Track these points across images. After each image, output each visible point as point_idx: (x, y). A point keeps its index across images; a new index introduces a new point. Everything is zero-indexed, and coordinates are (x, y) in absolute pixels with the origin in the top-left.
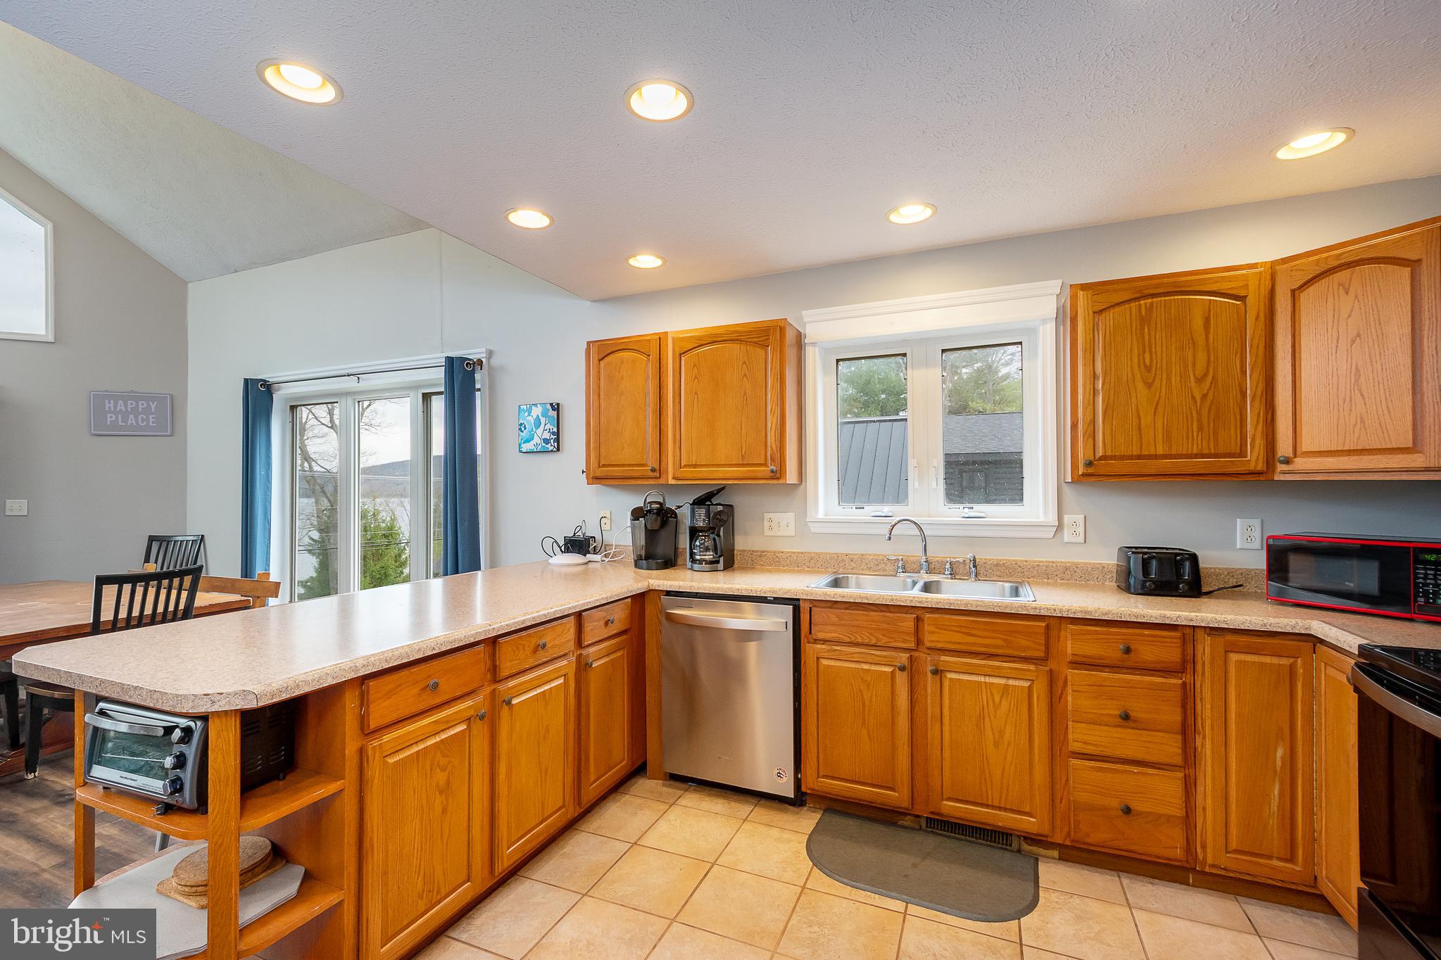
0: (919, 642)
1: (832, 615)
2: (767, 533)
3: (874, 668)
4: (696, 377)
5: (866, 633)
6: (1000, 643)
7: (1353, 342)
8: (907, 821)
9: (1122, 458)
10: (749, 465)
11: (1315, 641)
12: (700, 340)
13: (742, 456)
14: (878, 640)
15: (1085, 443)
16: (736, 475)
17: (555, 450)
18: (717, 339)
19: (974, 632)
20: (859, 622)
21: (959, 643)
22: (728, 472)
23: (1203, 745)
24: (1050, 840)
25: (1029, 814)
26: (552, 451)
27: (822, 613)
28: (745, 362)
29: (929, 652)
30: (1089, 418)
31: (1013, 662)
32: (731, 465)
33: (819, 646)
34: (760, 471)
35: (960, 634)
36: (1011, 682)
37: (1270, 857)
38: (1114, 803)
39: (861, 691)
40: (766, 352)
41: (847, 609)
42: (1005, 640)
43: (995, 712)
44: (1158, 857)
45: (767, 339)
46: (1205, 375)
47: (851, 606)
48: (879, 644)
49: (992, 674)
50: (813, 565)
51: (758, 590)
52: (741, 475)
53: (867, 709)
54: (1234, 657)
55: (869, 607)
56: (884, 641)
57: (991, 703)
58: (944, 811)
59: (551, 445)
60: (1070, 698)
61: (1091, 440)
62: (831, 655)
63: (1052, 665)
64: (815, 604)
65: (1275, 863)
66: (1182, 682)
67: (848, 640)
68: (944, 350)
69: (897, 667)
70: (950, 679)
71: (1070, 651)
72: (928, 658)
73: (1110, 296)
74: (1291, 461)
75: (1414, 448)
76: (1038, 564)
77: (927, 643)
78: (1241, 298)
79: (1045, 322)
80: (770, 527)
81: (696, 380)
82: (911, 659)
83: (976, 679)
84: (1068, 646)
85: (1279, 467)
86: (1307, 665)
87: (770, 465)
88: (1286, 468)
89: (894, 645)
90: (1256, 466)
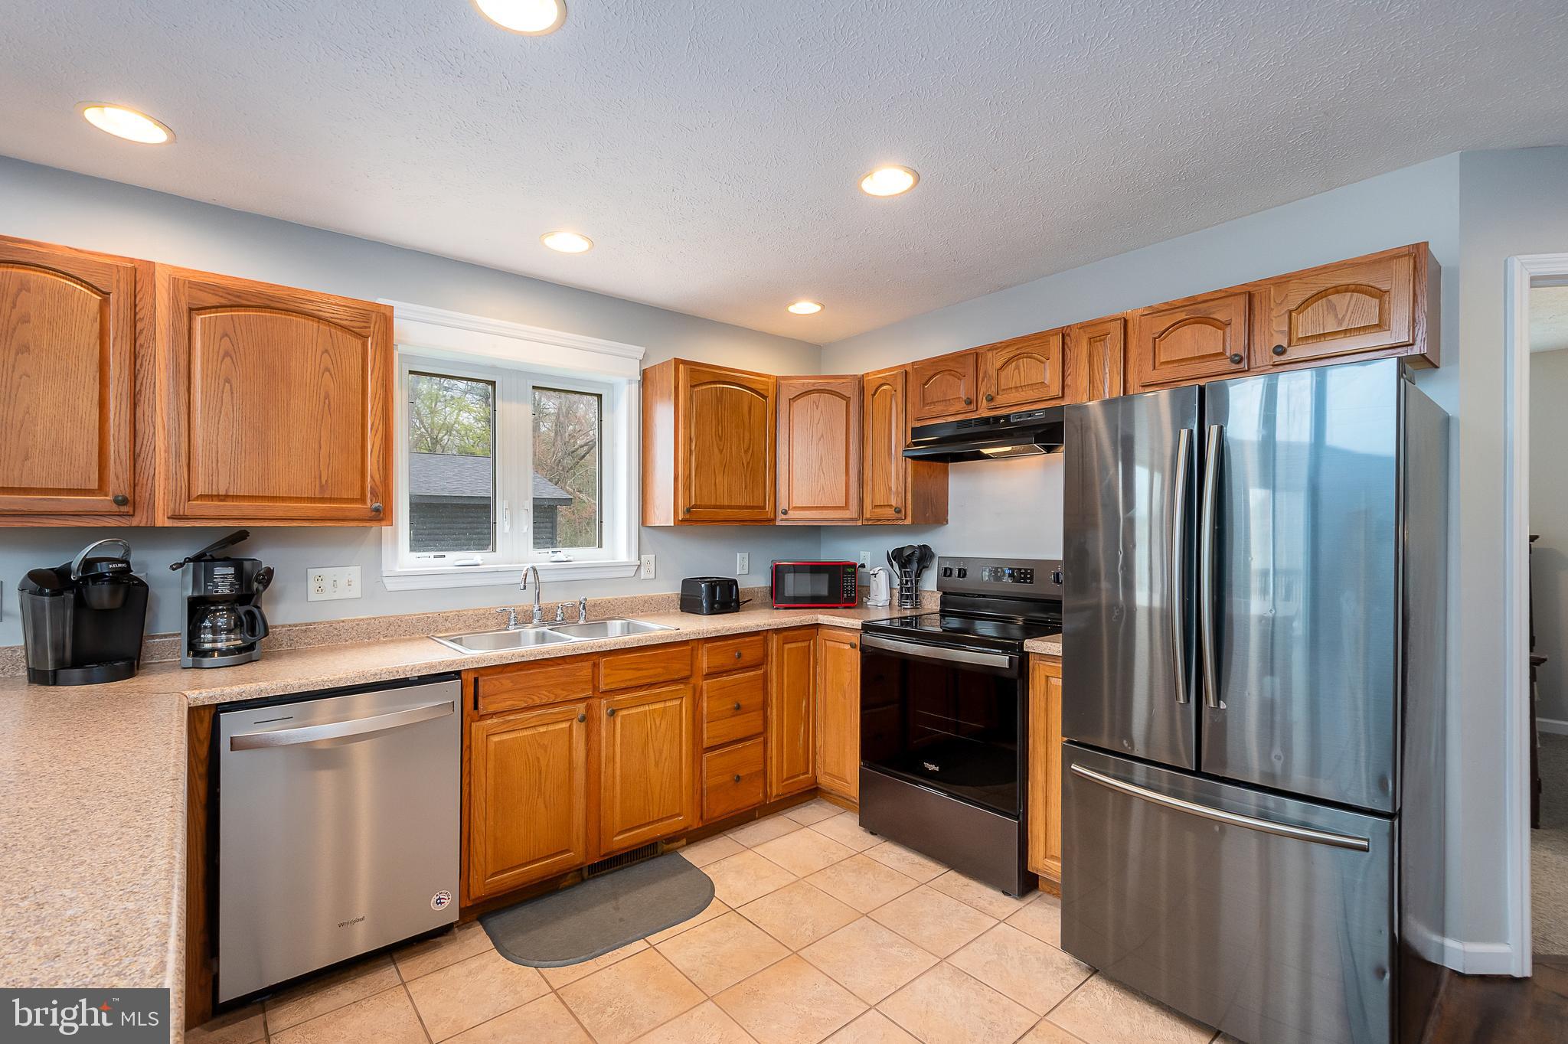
0: (595, 688)
1: (506, 681)
2: (313, 596)
3: (551, 728)
4: (227, 354)
5: (544, 692)
6: (660, 670)
7: (820, 440)
8: (569, 880)
9: (706, 507)
10: (331, 500)
11: (817, 626)
12: (239, 297)
13: (322, 487)
14: (556, 696)
15: (684, 493)
16: (310, 514)
18: (273, 304)
19: (642, 666)
20: (536, 682)
21: (630, 680)
22: (295, 508)
23: (771, 714)
24: (690, 829)
25: (679, 815)
27: (493, 682)
28: (326, 351)
29: (602, 695)
30: (687, 472)
31: (668, 686)
33: (489, 721)
34: (352, 509)
35: (630, 671)
36: (668, 704)
37: (798, 776)
38: (727, 778)
39: (538, 758)
40: (364, 346)
41: (521, 670)
42: (664, 667)
43: (656, 733)
44: (749, 807)
45: (366, 327)
46: (749, 449)
47: (525, 666)
48: (559, 700)
49: (655, 700)
50: (390, 633)
51: (407, 669)
52: (318, 514)
53: (543, 775)
54: (787, 646)
55: (546, 663)
56: (562, 695)
57: (653, 727)
58: (616, 847)
60: (705, 705)
61: (688, 491)
62: (504, 728)
63: (692, 681)
64: (482, 672)
65: (801, 777)
66: (762, 671)
67: (524, 705)
68: (534, 387)
69: (575, 721)
70: (622, 716)
71: (705, 665)
72: (604, 702)
73: (699, 375)
74: (785, 513)
75: (846, 507)
76: (625, 601)
77: (602, 687)
78: (765, 397)
79: (630, 382)
80: (320, 589)
81: (228, 360)
82: (588, 708)
83: (646, 708)
84: (704, 662)
85: (780, 516)
86: (815, 644)
87: (369, 501)
88: (784, 517)
89: (571, 697)
90: (771, 515)
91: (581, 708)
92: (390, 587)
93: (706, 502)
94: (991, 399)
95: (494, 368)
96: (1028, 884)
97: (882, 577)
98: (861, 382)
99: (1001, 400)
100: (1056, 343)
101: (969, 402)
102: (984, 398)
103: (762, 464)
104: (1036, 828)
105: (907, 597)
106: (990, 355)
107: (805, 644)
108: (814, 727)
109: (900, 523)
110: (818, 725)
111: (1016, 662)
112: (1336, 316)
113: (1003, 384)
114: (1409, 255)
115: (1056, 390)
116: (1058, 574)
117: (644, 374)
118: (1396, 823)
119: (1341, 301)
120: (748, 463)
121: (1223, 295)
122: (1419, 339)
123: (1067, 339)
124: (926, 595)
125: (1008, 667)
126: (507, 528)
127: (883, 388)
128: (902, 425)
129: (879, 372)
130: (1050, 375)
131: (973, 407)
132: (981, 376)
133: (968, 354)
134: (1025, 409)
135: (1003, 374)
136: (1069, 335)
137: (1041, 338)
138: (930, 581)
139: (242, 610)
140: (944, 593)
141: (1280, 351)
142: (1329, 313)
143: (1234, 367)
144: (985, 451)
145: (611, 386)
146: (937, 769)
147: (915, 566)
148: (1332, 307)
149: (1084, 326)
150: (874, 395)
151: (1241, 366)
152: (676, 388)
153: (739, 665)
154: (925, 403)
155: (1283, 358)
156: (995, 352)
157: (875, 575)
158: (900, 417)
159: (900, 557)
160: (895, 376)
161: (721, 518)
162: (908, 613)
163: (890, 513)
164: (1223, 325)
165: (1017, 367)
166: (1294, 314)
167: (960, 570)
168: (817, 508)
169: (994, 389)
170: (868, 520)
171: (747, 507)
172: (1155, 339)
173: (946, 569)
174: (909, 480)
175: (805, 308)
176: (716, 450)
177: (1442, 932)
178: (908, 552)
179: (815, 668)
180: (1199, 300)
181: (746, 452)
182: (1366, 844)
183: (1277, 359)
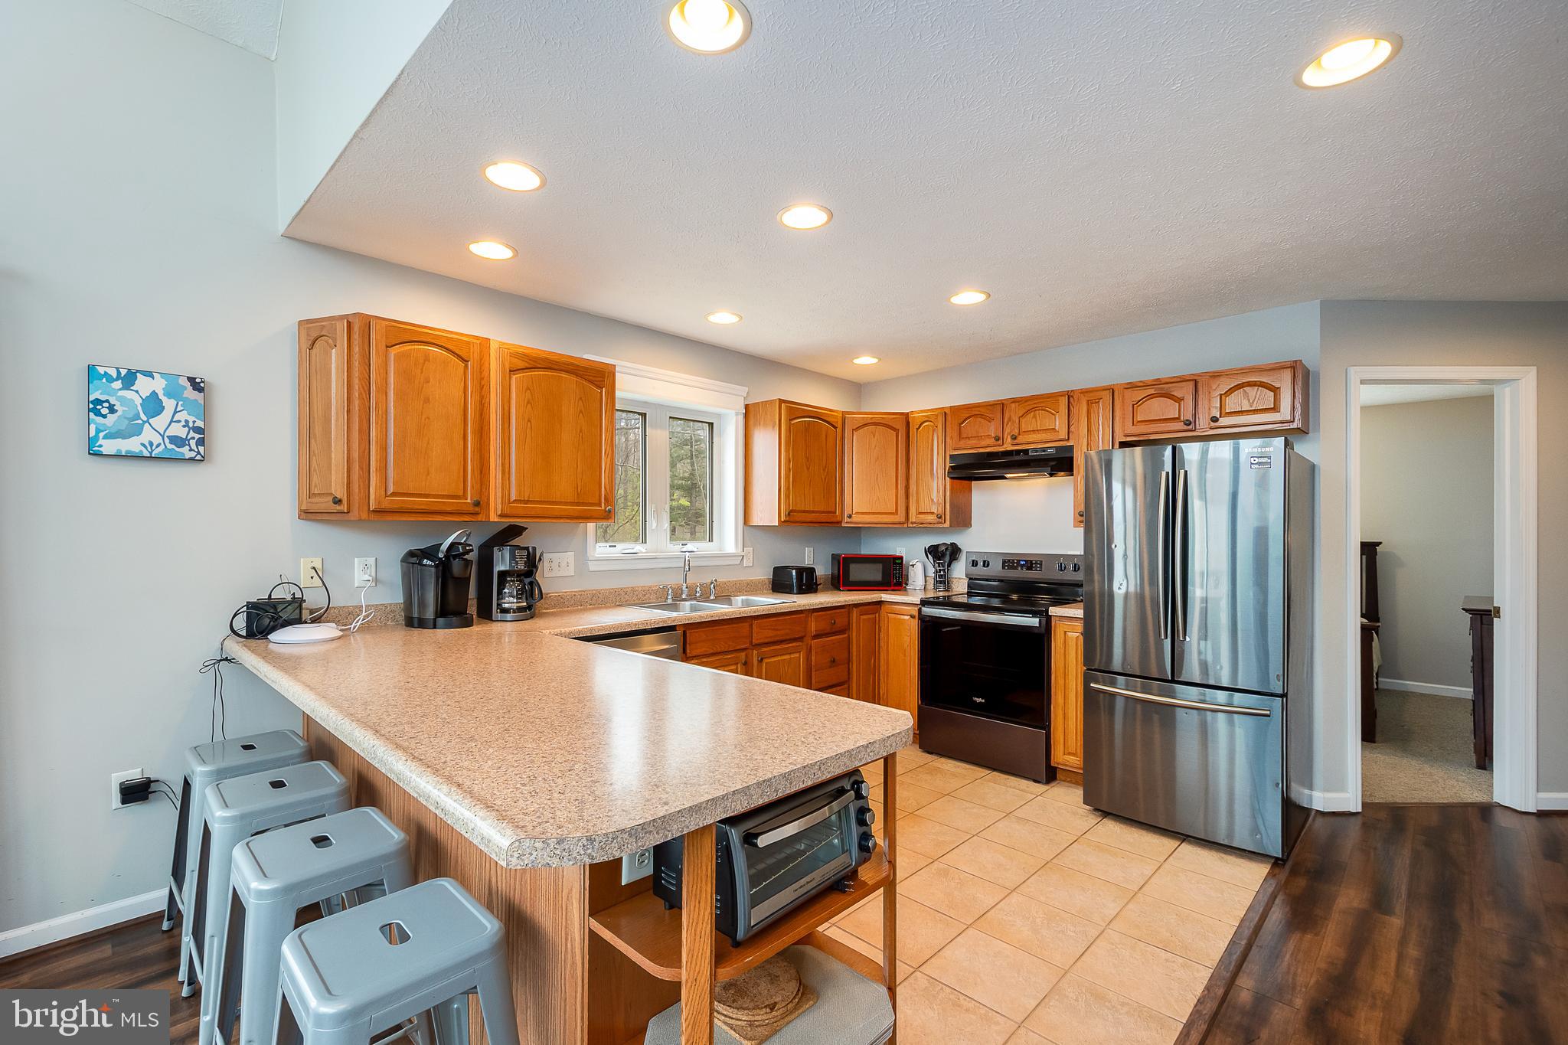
0: (751, 641)
1: (702, 634)
2: (547, 574)
4: (529, 402)
5: (723, 643)
6: (787, 631)
7: (876, 460)
9: (799, 511)
10: (583, 504)
11: (880, 603)
13: (578, 494)
14: (730, 646)
17: (199, 457)
19: (778, 627)
20: (717, 636)
21: (770, 637)
26: (192, 459)
27: (693, 634)
28: (581, 398)
29: (755, 647)
30: (787, 485)
31: (791, 642)
32: (566, 503)
34: (594, 510)
36: (792, 656)
41: (709, 626)
42: (790, 629)
45: (601, 379)
46: (825, 467)
47: (712, 624)
48: (731, 649)
49: (784, 653)
50: (594, 602)
54: (862, 617)
55: (723, 622)
56: (733, 645)
59: (191, 450)
60: (814, 658)
61: (787, 499)
63: (806, 639)
64: (688, 627)
66: (846, 635)
67: (712, 651)
68: (670, 417)
69: (739, 665)
70: (766, 663)
71: (813, 629)
72: (755, 652)
73: (794, 411)
74: (850, 517)
75: (896, 513)
76: (735, 583)
77: (755, 641)
78: (835, 428)
79: (737, 414)
80: (551, 569)
81: (529, 406)
82: (746, 656)
83: (779, 658)
84: (813, 627)
85: (846, 519)
86: (879, 616)
87: (603, 505)
88: (849, 520)
89: (738, 647)
90: (839, 519)
91: (743, 655)
92: (592, 568)
93: (798, 508)
94: (1014, 438)
95: (646, 403)
96: (1051, 775)
97: (919, 568)
98: (906, 417)
99: (1021, 439)
100: (1064, 401)
101: (997, 439)
102: (1009, 437)
103: (834, 479)
104: (1058, 735)
105: (941, 582)
106: (1013, 405)
107: (873, 616)
108: (879, 679)
109: (941, 526)
110: (881, 678)
111: (1044, 622)
112: (1249, 401)
113: (1024, 427)
114: (1291, 367)
115: (1063, 434)
116: (1061, 564)
117: (747, 407)
118: (1285, 699)
119: (1252, 391)
120: (825, 479)
121: (1179, 380)
122: (1296, 419)
123: (1071, 399)
124: (955, 581)
125: (1038, 625)
126: (654, 525)
127: (926, 424)
128: (941, 452)
129: (922, 411)
130: (1059, 423)
131: (1000, 442)
132: (1006, 421)
133: (996, 404)
134: (1040, 446)
135: (1023, 420)
136: (1072, 397)
137: (1053, 397)
138: (959, 572)
139: (527, 580)
140: (970, 579)
141: (1215, 419)
142: (1244, 398)
143: (1186, 427)
144: (1008, 476)
145: (719, 416)
146: (983, 701)
147: (947, 558)
148: (1246, 394)
149: (1084, 392)
150: (918, 429)
151: (1190, 427)
152: (780, 420)
153: (833, 630)
154: (960, 438)
155: (1216, 424)
156: (1017, 404)
157: (913, 566)
158: (940, 447)
159: (934, 552)
160: (937, 415)
161: (808, 520)
162: (941, 594)
163: (931, 518)
164: (1179, 400)
165: (1035, 417)
166: (1223, 397)
167: (984, 562)
168: (874, 513)
169: (1017, 431)
170: (912, 523)
171: (823, 512)
172: (1133, 405)
173: (973, 561)
174: (948, 493)
175: (866, 360)
176: (805, 468)
177: (1311, 788)
178: (943, 548)
179: (879, 635)
180: (1163, 381)
181: (824, 470)
182: (1269, 712)
183: (1212, 424)
